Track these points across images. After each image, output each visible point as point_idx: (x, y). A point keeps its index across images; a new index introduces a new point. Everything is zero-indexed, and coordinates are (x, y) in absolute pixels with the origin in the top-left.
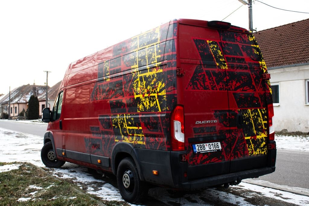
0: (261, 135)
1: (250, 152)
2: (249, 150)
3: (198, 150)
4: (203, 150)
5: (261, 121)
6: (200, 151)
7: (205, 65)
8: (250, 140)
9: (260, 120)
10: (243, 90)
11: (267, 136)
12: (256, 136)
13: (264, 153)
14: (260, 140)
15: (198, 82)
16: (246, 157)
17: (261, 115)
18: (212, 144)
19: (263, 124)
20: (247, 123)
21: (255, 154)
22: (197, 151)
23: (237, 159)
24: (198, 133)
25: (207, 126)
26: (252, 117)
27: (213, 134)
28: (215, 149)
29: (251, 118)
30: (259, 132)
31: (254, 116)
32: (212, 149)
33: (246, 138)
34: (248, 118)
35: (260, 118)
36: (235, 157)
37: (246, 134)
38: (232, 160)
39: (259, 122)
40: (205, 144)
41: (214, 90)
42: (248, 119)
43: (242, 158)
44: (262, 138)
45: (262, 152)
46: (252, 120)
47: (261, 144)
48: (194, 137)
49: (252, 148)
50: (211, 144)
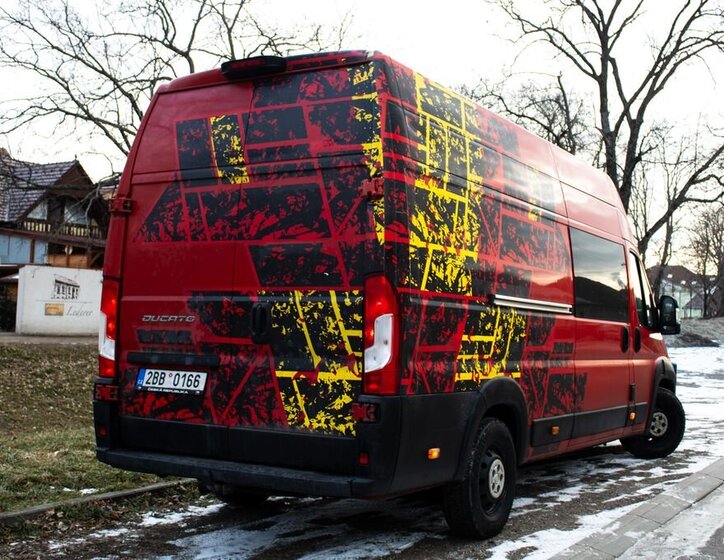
0: (335, 372)
1: (291, 416)
2: (288, 409)
3: (147, 383)
4: (157, 385)
5: (337, 327)
6: (151, 385)
7: (187, 180)
8: (294, 382)
9: (333, 325)
10: (283, 237)
11: (360, 379)
12: (315, 372)
13: (348, 430)
14: (330, 388)
15: (161, 225)
16: (277, 429)
17: (337, 311)
18: (185, 375)
19: (346, 339)
20: (284, 332)
21: (311, 426)
22: (144, 384)
23: (247, 427)
24: (147, 343)
25: (170, 328)
26: (304, 313)
27: (187, 351)
28: (185, 387)
29: (298, 316)
30: (330, 363)
31: (310, 312)
32: (179, 386)
33: (279, 374)
34: (290, 316)
35: (334, 319)
36: (241, 422)
37: (282, 363)
38: (233, 427)
39: (330, 330)
40: (167, 372)
41: (198, 240)
42: (290, 319)
43: (262, 427)
44: (340, 381)
45: (337, 425)
46: (304, 324)
47: (334, 399)
48: (142, 351)
49: (297, 406)
50: (182, 373)
